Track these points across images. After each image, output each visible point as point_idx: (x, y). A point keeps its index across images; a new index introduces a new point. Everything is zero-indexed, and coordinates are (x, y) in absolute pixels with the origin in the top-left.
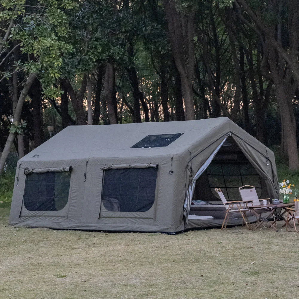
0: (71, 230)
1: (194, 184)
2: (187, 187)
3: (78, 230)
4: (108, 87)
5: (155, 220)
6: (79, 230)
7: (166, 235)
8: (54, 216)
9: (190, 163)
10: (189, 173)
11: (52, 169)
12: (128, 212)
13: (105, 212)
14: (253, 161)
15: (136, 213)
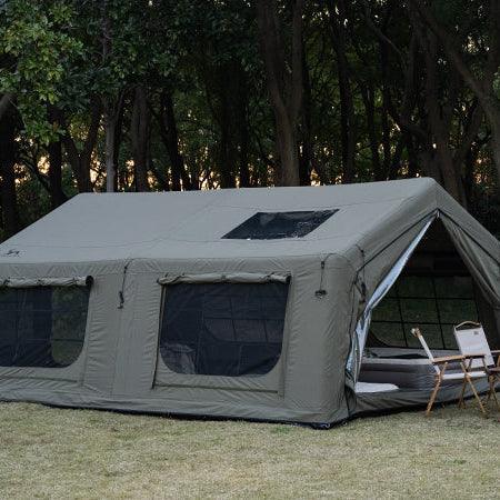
0: (90, 409)
1: (368, 320)
2: (353, 326)
3: (105, 410)
4: (139, 136)
5: (283, 396)
6: (110, 410)
7: (309, 431)
8: (53, 379)
9: (361, 275)
10: (359, 296)
11: (48, 281)
12: (218, 377)
13: (166, 375)
14: (479, 275)
15: (240, 378)
